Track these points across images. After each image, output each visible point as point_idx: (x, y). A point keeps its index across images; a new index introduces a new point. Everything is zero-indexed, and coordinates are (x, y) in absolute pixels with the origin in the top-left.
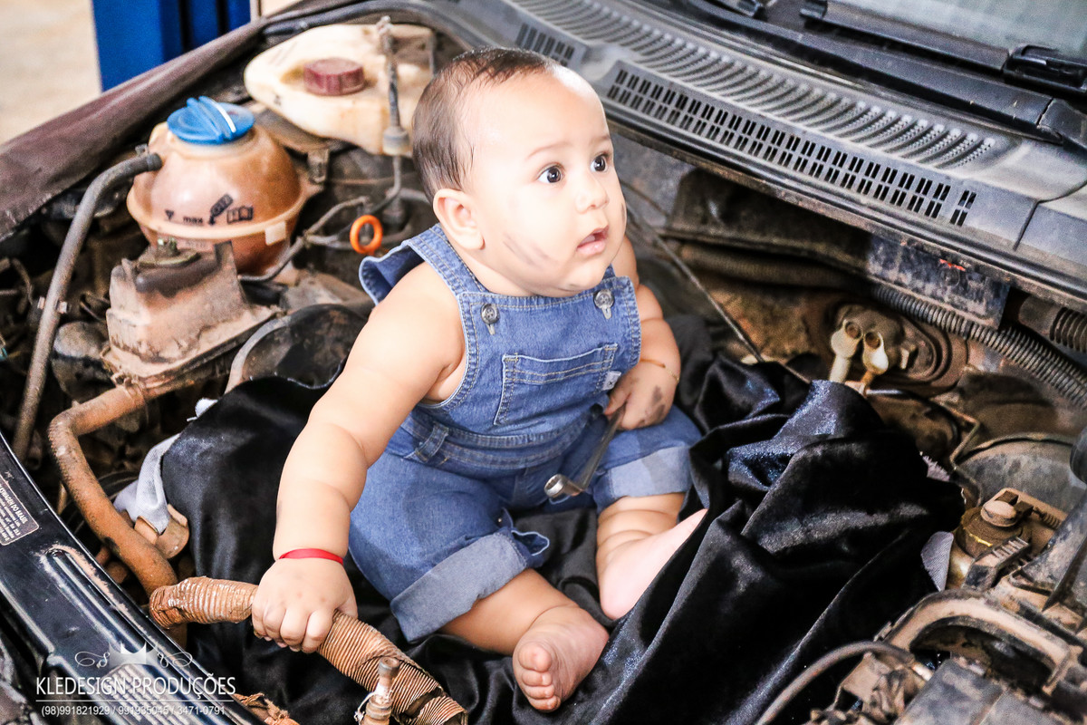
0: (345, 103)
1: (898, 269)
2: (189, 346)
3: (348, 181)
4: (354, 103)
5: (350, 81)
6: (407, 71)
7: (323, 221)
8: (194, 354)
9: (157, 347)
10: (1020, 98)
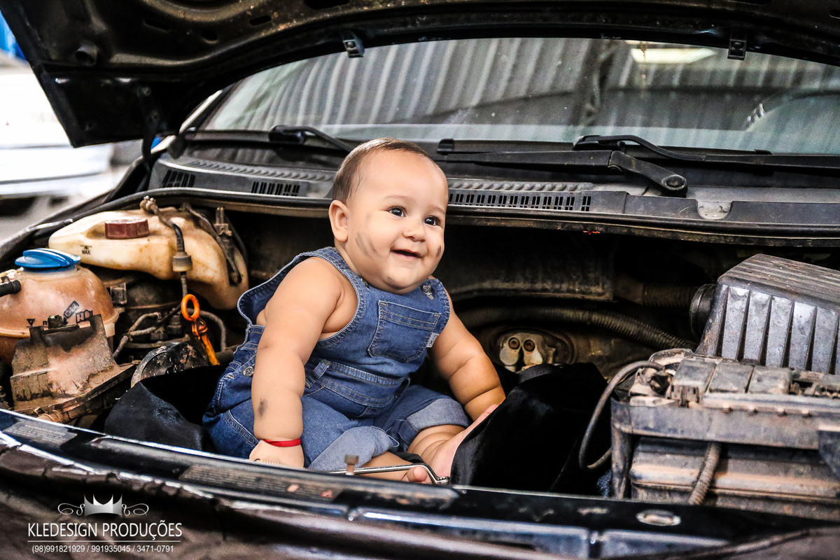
0: (143, 241)
1: (541, 281)
2: (84, 386)
3: (139, 307)
4: (149, 240)
5: (143, 227)
6: (179, 221)
7: (136, 324)
8: (89, 390)
9: (63, 388)
10: (593, 154)
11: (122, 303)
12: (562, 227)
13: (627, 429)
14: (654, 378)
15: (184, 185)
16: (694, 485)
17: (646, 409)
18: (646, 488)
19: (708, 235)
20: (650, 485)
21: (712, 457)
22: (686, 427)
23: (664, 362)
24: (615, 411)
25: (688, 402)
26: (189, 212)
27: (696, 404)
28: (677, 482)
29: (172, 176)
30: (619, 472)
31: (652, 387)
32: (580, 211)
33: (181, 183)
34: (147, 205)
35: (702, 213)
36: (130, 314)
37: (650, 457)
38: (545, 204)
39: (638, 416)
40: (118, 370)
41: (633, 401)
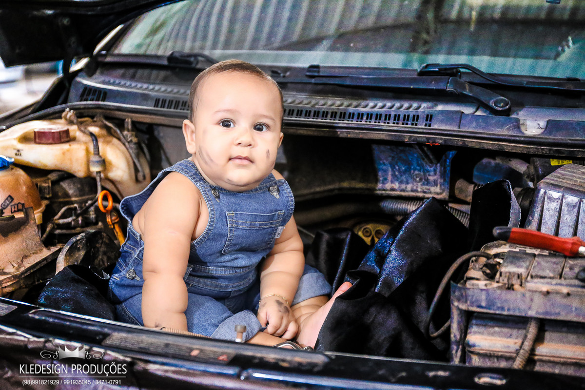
0: (66, 146)
1: (390, 182)
2: (18, 265)
3: (61, 200)
4: (70, 145)
5: (65, 135)
6: (94, 129)
7: (60, 214)
8: (23, 269)
9: (2, 266)
10: (435, 80)
11: (48, 196)
12: (409, 139)
13: (463, 307)
14: (486, 265)
15: (98, 100)
16: (517, 352)
17: (479, 290)
18: (479, 354)
19: (527, 148)
20: (481, 352)
21: (532, 330)
22: (511, 307)
23: (493, 252)
24: (454, 292)
25: (513, 285)
26: (102, 122)
27: (520, 287)
28: (504, 350)
29: (88, 92)
30: (456, 341)
31: (484, 272)
32: (423, 127)
33: (95, 98)
34: (68, 116)
35: (523, 128)
36: (55, 206)
37: (482, 329)
38: (395, 120)
39: (473, 296)
40: (46, 253)
41: (469, 284)
